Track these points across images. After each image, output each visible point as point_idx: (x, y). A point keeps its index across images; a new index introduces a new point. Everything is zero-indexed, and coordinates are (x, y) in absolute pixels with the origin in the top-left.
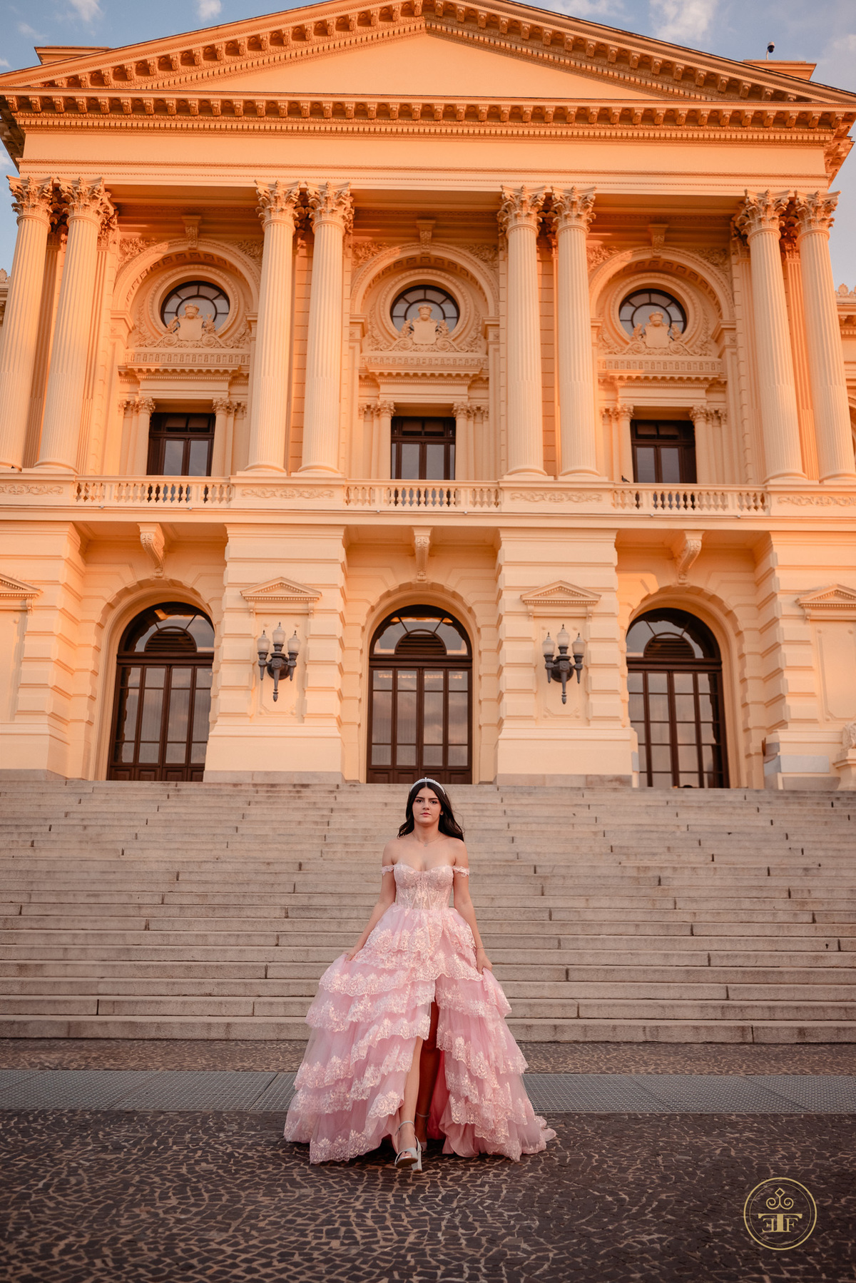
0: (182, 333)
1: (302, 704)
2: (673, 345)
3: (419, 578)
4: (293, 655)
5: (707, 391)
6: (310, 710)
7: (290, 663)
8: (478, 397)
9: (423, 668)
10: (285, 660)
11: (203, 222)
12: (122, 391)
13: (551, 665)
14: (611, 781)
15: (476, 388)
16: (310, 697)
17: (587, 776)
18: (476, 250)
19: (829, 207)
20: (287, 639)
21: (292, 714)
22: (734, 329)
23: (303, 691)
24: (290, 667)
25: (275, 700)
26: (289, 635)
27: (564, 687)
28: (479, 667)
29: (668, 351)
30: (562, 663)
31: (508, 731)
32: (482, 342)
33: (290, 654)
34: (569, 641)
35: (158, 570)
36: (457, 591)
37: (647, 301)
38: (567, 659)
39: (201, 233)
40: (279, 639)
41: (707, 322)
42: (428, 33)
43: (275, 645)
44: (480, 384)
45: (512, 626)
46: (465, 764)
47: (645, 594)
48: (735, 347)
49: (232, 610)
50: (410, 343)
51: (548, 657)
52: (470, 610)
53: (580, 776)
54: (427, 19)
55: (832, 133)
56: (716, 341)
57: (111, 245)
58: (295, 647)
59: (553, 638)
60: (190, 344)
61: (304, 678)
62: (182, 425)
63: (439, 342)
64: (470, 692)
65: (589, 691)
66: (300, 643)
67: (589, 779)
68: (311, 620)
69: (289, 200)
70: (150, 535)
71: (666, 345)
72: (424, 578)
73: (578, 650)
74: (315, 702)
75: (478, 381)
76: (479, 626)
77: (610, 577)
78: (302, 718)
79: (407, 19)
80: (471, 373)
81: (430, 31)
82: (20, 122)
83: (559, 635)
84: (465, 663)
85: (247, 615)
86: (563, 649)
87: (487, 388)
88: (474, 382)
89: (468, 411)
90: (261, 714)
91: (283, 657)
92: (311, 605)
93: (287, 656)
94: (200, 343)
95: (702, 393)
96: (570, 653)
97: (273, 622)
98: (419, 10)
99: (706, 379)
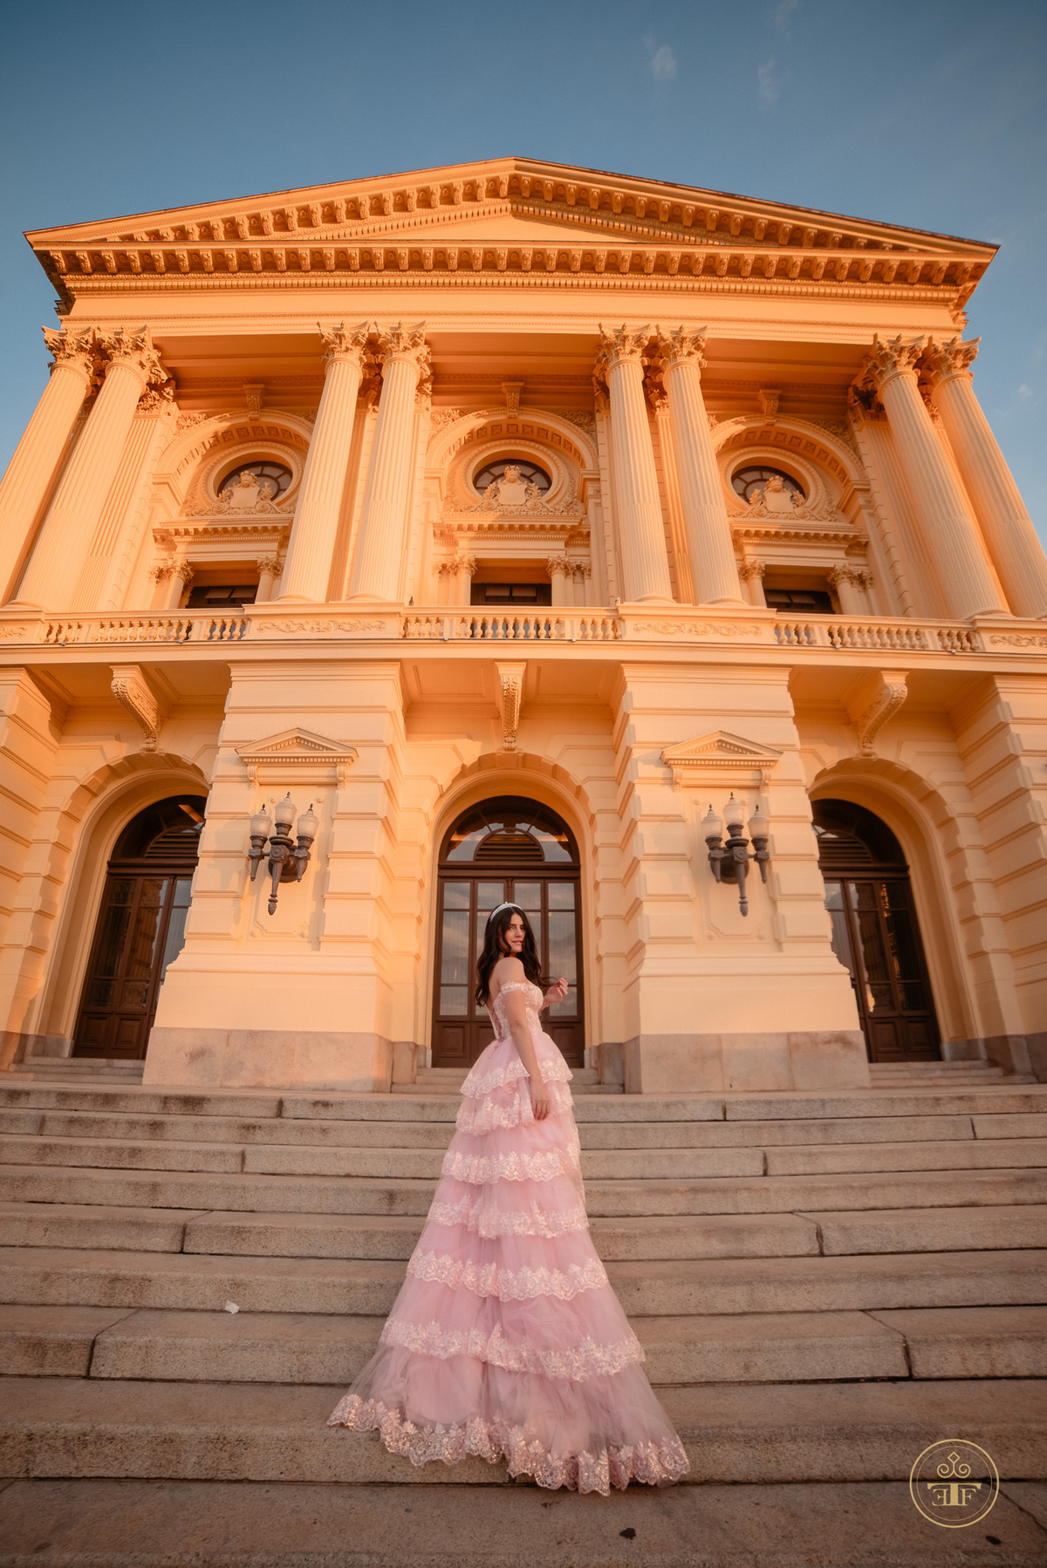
0: (234, 502)
1: (318, 920)
2: (798, 511)
3: (507, 745)
4: (305, 840)
5: (847, 554)
6: (329, 929)
7: (299, 854)
8: (577, 555)
9: (514, 878)
10: (293, 849)
11: (267, 392)
12: (155, 556)
13: (719, 854)
14: (829, 1042)
15: (575, 546)
16: (330, 908)
17: (789, 1035)
18: (571, 416)
19: (968, 355)
20: (297, 816)
21: (302, 935)
22: (868, 490)
23: (321, 900)
24: (298, 859)
25: (271, 912)
26: (302, 809)
27: (742, 888)
28: (591, 871)
29: (794, 516)
30: (737, 850)
31: (653, 961)
32: (580, 507)
33: (300, 838)
34: (743, 816)
35: (151, 740)
36: (561, 764)
37: (759, 477)
38: (743, 844)
39: (265, 405)
40: (286, 816)
41: (828, 493)
42: (515, 216)
43: (278, 825)
44: (579, 541)
45: (651, 796)
46: (574, 1013)
47: (820, 768)
48: (872, 507)
49: (224, 778)
50: (495, 504)
51: (712, 841)
52: (579, 791)
53: (778, 1035)
54: (512, 203)
55: (957, 291)
56: (843, 511)
57: (165, 417)
58: (308, 829)
59: (718, 811)
60: (242, 511)
61: (323, 878)
62: (225, 595)
63: (529, 504)
64: (578, 910)
65: (778, 897)
66: (317, 823)
67: (794, 1040)
68: (340, 792)
69: (356, 342)
70: (127, 683)
71: (791, 510)
72: (513, 745)
73: (760, 831)
74: (338, 916)
75: (577, 536)
76: (593, 810)
77: (788, 731)
78: (317, 942)
79: (493, 200)
80: (569, 525)
81: (517, 214)
82: (70, 285)
83: (726, 809)
84: (571, 872)
85: (245, 786)
86: (734, 828)
87: (588, 546)
88: (571, 537)
89: (566, 568)
90: (253, 935)
91: (288, 844)
92: (340, 769)
93: (296, 843)
94: (252, 510)
95: (842, 554)
96: (746, 834)
97: (279, 794)
98: (504, 190)
99: (845, 537)
